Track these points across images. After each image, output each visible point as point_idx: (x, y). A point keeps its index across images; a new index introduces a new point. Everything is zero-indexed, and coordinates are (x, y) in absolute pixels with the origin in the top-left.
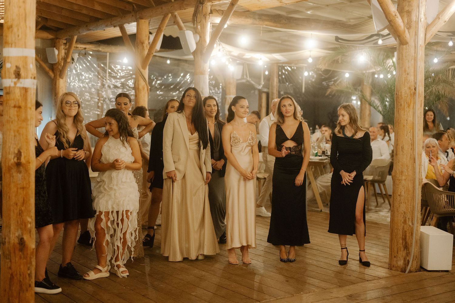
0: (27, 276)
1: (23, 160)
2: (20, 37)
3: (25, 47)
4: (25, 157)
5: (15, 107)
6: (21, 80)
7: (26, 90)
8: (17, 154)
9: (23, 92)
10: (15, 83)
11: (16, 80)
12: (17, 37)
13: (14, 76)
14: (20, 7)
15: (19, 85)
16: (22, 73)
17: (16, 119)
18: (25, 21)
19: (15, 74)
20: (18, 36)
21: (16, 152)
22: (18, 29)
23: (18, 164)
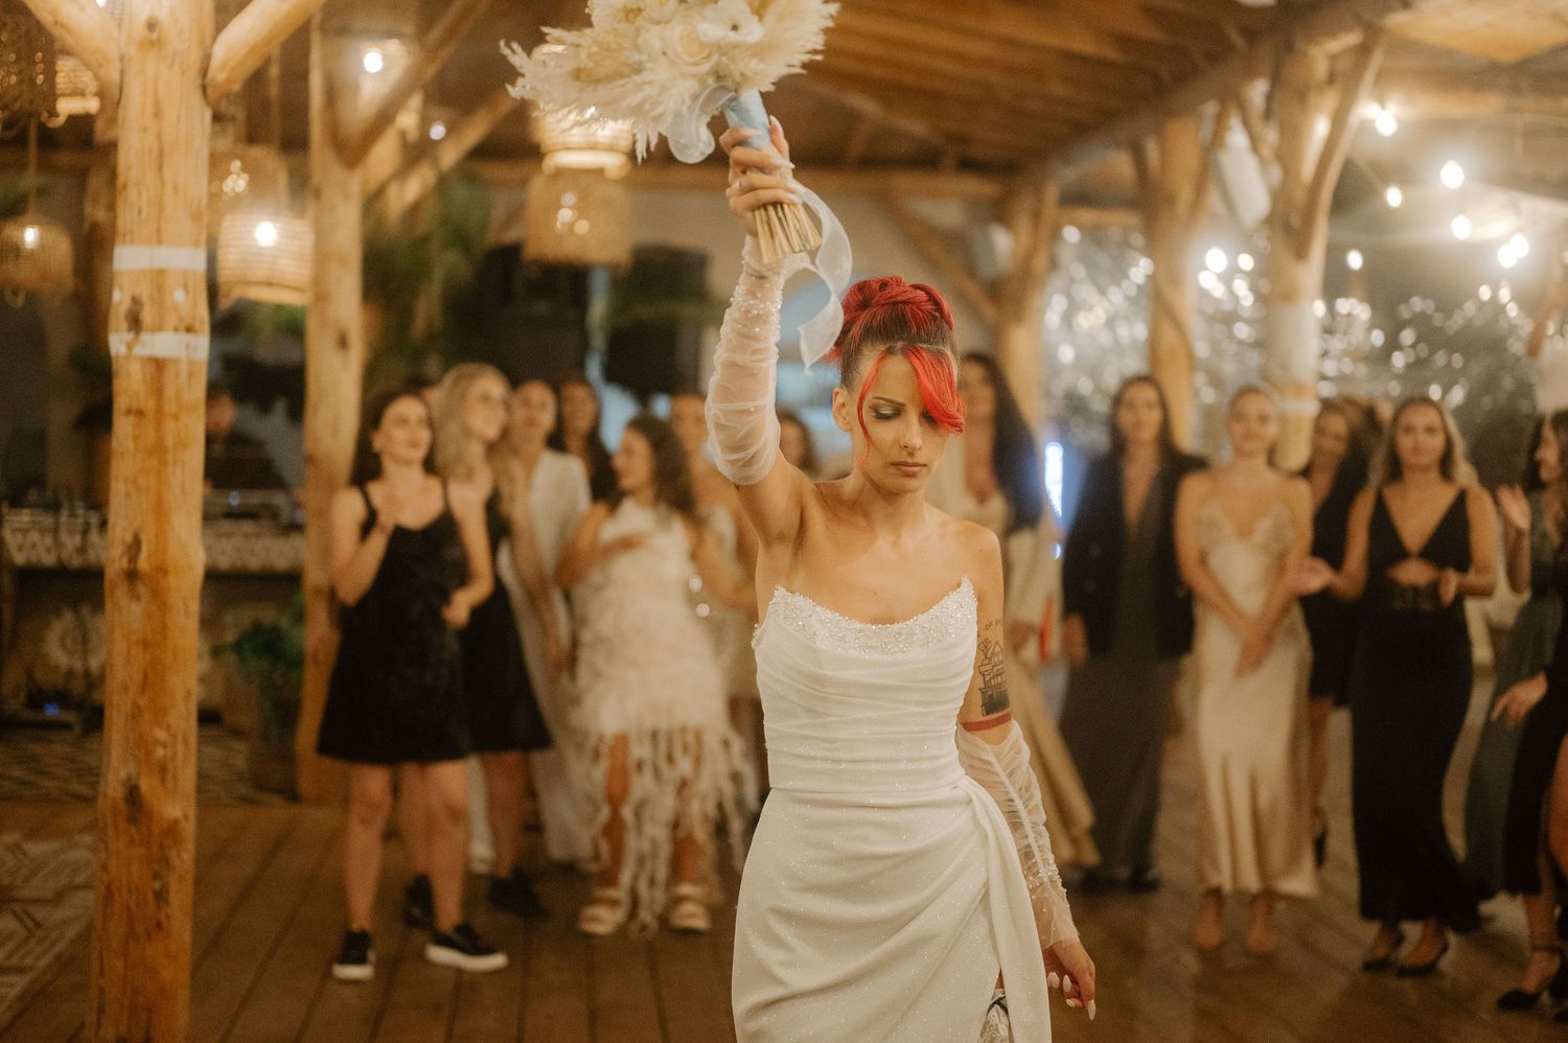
0: (151, 898)
1: (143, 563)
2: (144, 214)
3: (160, 242)
4: (150, 555)
5: (128, 412)
6: (145, 337)
7: (159, 365)
8: (130, 547)
9: (151, 369)
10: (130, 346)
11: (129, 336)
12: (136, 213)
13: (124, 325)
14: (145, 130)
15: (139, 351)
16: (147, 316)
17: (131, 446)
18: (160, 168)
19: (127, 318)
20: (140, 212)
21: (129, 538)
22: (140, 194)
23: (132, 575)
